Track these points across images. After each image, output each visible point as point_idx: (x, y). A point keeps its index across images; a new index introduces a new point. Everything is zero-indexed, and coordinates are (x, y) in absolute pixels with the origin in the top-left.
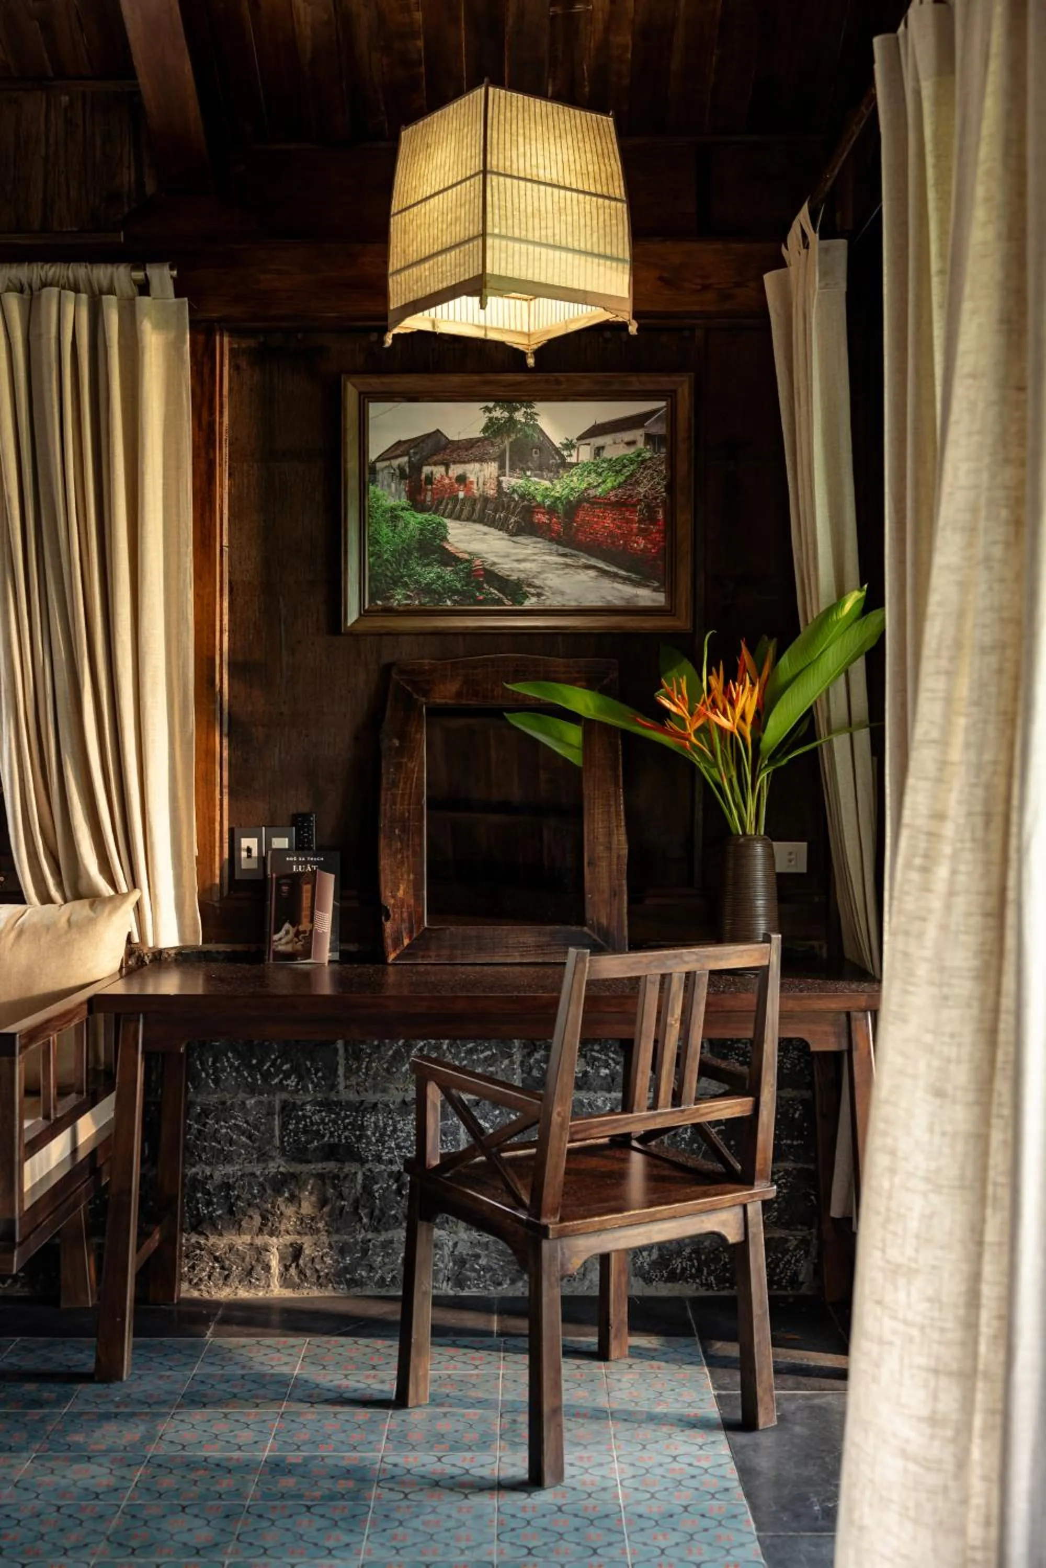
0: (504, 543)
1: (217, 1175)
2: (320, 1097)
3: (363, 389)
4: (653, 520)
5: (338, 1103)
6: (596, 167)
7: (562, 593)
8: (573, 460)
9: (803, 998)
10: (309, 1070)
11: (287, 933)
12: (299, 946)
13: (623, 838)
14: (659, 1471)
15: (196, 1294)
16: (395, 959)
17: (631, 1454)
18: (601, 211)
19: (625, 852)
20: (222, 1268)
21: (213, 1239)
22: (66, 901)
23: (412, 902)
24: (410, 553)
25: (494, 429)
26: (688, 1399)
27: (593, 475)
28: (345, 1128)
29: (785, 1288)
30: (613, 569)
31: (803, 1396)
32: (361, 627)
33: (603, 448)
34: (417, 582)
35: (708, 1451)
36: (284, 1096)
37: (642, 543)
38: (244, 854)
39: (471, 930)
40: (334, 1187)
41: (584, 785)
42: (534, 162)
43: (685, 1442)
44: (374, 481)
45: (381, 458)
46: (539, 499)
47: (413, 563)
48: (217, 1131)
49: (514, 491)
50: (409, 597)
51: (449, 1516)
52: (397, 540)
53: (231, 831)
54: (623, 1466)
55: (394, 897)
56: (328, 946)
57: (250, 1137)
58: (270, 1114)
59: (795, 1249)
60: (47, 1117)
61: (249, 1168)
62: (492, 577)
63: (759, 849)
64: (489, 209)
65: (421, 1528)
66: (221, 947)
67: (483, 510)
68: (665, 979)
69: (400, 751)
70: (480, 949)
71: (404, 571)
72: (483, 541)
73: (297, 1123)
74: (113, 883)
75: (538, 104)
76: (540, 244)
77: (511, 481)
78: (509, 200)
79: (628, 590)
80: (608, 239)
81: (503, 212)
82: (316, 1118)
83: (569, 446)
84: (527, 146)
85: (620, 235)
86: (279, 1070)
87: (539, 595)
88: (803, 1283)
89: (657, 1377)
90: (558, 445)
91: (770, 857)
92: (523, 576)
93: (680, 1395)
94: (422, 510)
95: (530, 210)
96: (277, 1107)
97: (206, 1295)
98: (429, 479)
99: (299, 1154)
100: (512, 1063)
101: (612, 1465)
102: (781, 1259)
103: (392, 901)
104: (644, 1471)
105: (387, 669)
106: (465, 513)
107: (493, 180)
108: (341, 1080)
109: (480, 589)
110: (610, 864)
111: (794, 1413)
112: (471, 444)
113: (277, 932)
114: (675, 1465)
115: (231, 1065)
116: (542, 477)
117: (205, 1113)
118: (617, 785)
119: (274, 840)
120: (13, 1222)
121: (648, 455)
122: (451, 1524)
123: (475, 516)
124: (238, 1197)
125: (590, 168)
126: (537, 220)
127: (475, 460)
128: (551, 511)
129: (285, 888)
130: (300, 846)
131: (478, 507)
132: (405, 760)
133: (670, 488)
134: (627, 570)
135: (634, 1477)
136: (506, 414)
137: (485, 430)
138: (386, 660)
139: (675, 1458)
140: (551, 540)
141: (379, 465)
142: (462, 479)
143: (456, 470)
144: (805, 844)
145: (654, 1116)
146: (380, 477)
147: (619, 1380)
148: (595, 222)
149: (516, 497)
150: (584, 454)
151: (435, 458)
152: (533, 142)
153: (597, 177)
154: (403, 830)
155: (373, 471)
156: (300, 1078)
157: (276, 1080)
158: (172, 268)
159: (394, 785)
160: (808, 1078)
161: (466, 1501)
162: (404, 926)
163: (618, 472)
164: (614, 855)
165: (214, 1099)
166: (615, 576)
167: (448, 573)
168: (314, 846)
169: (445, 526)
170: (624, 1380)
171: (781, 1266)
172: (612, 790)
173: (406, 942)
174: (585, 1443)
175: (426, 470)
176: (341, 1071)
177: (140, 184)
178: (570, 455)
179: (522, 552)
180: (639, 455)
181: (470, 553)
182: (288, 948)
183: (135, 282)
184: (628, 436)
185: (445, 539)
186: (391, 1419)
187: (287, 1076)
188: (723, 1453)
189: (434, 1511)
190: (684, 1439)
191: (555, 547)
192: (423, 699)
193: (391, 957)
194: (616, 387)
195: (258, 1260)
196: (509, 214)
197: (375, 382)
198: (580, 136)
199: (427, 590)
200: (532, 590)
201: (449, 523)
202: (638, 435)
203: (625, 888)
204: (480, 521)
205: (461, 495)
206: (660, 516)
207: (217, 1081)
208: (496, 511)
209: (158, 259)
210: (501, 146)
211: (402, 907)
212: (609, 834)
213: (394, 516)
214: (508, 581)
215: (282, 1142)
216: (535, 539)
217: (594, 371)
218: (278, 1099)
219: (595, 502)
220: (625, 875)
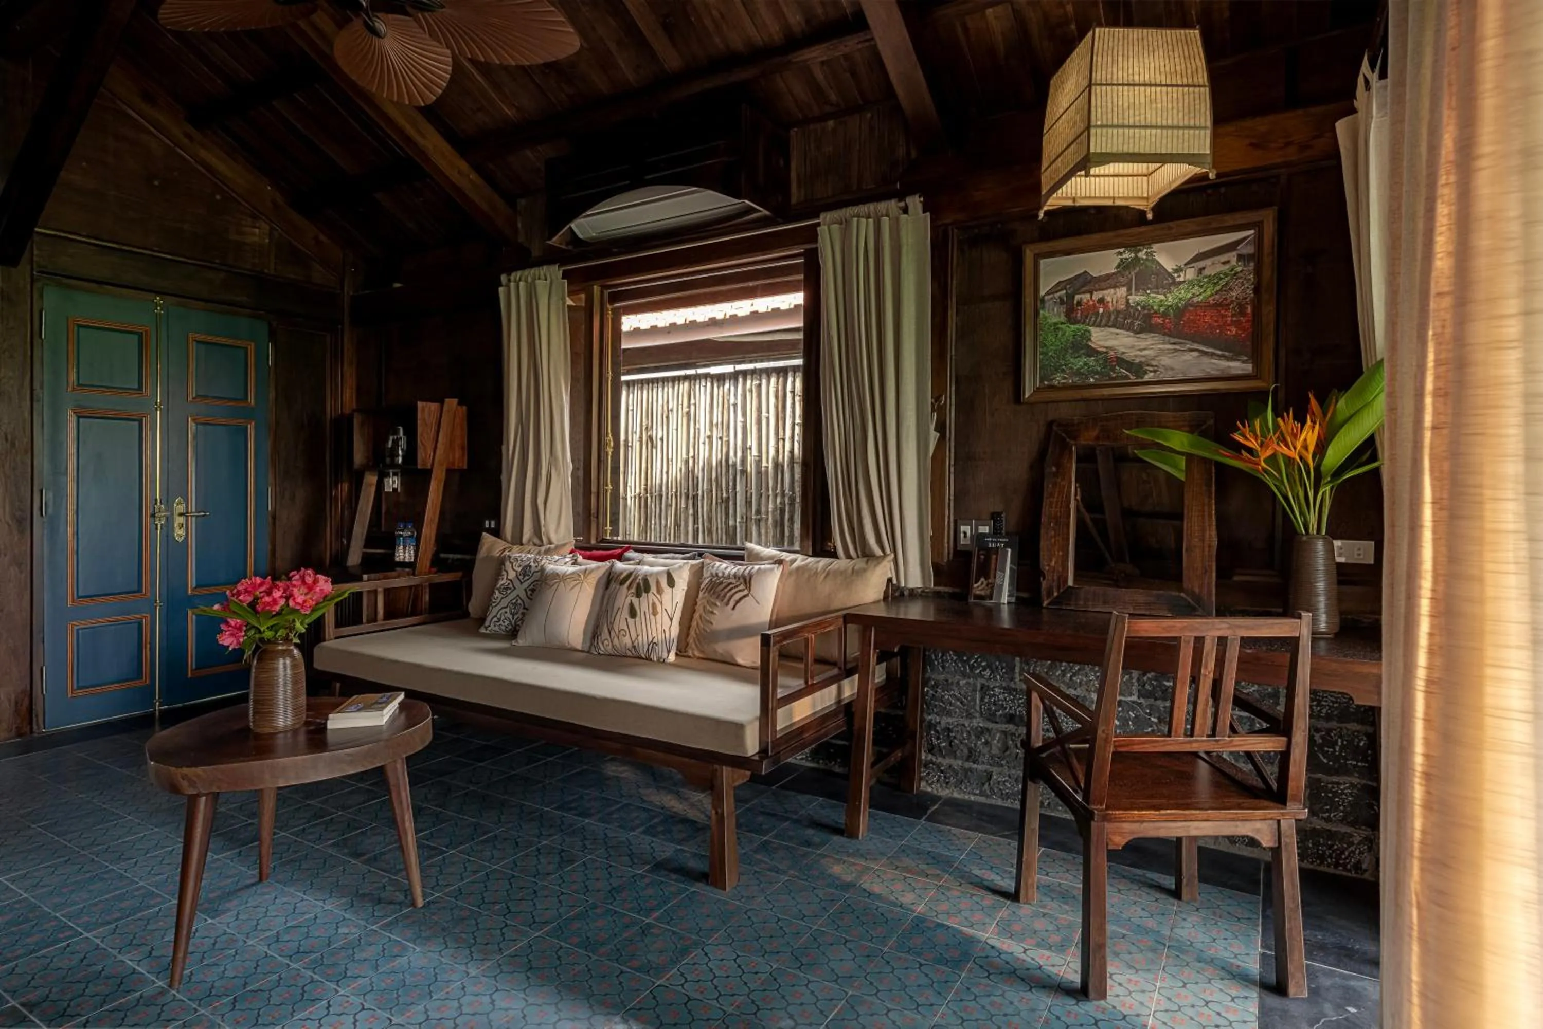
0: (1131, 339)
1: (943, 722)
2: (1004, 684)
3: (1037, 251)
4: (1242, 312)
5: (1015, 690)
6: (1183, 66)
7: (1172, 369)
8: (1182, 279)
9: (1347, 662)
10: (997, 668)
11: (982, 583)
12: (988, 592)
13: (1214, 533)
14: (1190, 1012)
15: (929, 789)
16: (1049, 604)
17: (1171, 988)
18: (1186, 97)
19: (1215, 543)
20: (945, 777)
21: (940, 760)
22: (858, 557)
23: (1060, 569)
24: (1066, 350)
25: (1124, 266)
26: (1236, 951)
27: (1197, 288)
28: (1019, 706)
29: (1350, 871)
30: (1210, 350)
31: (1341, 975)
32: (1033, 399)
33: (1204, 268)
34: (1071, 368)
35: (1239, 1005)
36: (983, 681)
37: (1234, 330)
38: (962, 535)
39: (1100, 590)
40: (1013, 740)
41: (1186, 496)
42: (1131, 71)
43: (1221, 990)
44: (1043, 308)
45: (1047, 294)
46: (1155, 308)
47: (1068, 356)
48: (943, 696)
49: (1138, 304)
50: (1065, 378)
51: (1011, 1003)
52: (1058, 343)
53: (955, 522)
54: (1161, 998)
55: (1049, 565)
56: (1007, 594)
57: (962, 703)
58: (974, 690)
59: (1359, 844)
60: (806, 682)
61: (962, 721)
62: (1121, 361)
63: (1320, 545)
64: (1093, 109)
65: (988, 1007)
66: (947, 589)
67: (1116, 318)
68: (1199, 642)
69: (1056, 475)
70: (1105, 602)
71: (1062, 362)
72: (1116, 339)
73: (990, 698)
74: (882, 548)
75: (1135, 33)
76: (1134, 127)
77: (1135, 298)
78: (1109, 101)
79: (1224, 364)
80: (1192, 115)
81: (1104, 109)
82: (1001, 697)
83: (1178, 270)
84: (1125, 63)
85: (1203, 110)
86: (979, 665)
87: (1155, 371)
88: (1366, 870)
89: (1216, 924)
90: (1170, 271)
91: (1330, 551)
92: (1143, 359)
93: (1231, 945)
94: (1076, 322)
95: (1126, 105)
96: (979, 688)
97: (935, 792)
98: (1079, 303)
99: (991, 718)
100: (1131, 678)
101: (1152, 994)
102: (1346, 849)
103: (1047, 568)
104: (1176, 1008)
105: (1050, 424)
106: (1104, 322)
107: (1096, 90)
108: (1017, 676)
109: (1113, 370)
110: (1203, 551)
111: (1328, 989)
112: (1108, 277)
113: (976, 582)
114: (1205, 1010)
115: (952, 659)
116: (1158, 293)
117: (936, 685)
118: (1210, 497)
119: (980, 527)
120: (768, 743)
121: (1239, 269)
122: (1010, 1010)
123: (1110, 324)
124: (955, 737)
125: (1178, 68)
126: (1131, 112)
127: (1110, 288)
128: (1165, 315)
129: (982, 557)
130: (996, 532)
131: (1113, 317)
132: (1059, 480)
133: (1257, 290)
134: (1221, 350)
135: (1167, 1011)
136: (1133, 255)
137: (1118, 267)
138: (1050, 418)
139: (1207, 1003)
140: (1164, 334)
141: (1046, 298)
142: (1101, 301)
143: (1097, 296)
144: (1373, 543)
145: (1190, 742)
146: (1047, 305)
147: (1184, 919)
148: (1181, 105)
149: (1139, 308)
150: (1190, 274)
151: (1084, 289)
152: (1131, 60)
153: (1184, 73)
154: (1056, 524)
155: (1043, 301)
156: (992, 672)
157: (978, 671)
158: (920, 197)
159: (1051, 495)
160: (1371, 719)
161: (1029, 993)
162: (1055, 584)
163: (1215, 284)
164: (1206, 544)
165: (942, 677)
166: (1212, 355)
167: (1091, 361)
168: (1003, 532)
169: (1089, 332)
170: (1189, 920)
171: (1347, 853)
172: (1206, 501)
173: (1056, 594)
174: (1138, 967)
175: (1077, 297)
176: (1017, 670)
177: (908, 153)
178: (1179, 276)
179: (1143, 344)
180: (1232, 270)
181: (1107, 348)
182: (983, 593)
183: (900, 208)
184: (1224, 258)
185: (1090, 340)
186: (1006, 909)
187: (984, 670)
188: (1251, 1010)
189: (1002, 995)
190: (1221, 987)
191: (1167, 338)
192: (1072, 442)
193: (1045, 604)
194: (1214, 225)
195: (966, 777)
196: (1109, 110)
197: (1044, 247)
198: (1170, 47)
199: (1078, 373)
200: (1151, 369)
201: (1092, 329)
202: (1232, 257)
203: (1214, 568)
204: (1114, 326)
205: (1101, 310)
206: (1249, 310)
207: (943, 667)
208: (1125, 319)
209: (912, 193)
210: (1104, 66)
211: (1053, 572)
212: (1203, 530)
213: (1056, 327)
214: (1132, 364)
215: (981, 708)
216: (1153, 335)
217: (1199, 216)
218: (980, 681)
219: (1197, 306)
220: (1214, 559)
